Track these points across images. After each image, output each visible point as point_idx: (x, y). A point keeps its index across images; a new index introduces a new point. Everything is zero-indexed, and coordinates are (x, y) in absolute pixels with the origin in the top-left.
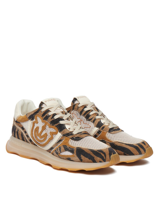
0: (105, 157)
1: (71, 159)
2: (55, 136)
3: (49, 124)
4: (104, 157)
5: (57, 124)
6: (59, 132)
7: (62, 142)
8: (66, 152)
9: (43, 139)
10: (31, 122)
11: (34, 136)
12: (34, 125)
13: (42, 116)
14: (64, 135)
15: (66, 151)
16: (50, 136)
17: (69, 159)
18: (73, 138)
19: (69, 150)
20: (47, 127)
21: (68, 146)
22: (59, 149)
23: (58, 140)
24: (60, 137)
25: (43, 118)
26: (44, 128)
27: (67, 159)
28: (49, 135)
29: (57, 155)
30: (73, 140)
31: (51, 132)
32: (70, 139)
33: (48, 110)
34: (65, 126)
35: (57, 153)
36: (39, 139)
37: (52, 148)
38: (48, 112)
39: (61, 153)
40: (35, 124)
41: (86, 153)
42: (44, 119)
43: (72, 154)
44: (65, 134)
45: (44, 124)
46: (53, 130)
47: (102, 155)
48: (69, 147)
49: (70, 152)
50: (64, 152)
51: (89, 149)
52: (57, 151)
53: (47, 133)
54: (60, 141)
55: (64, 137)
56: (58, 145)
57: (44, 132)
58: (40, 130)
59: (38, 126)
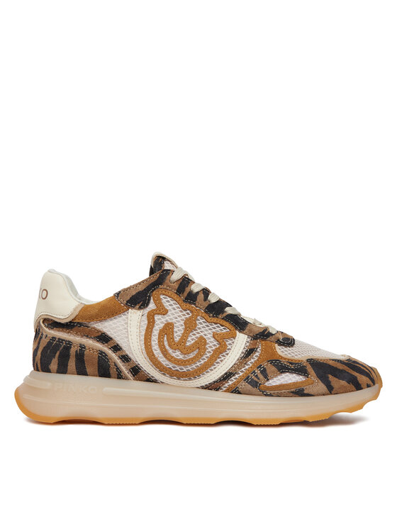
1: (305, 392)
2: (230, 342)
3: (203, 313)
6: (240, 332)
7: (258, 354)
8: (283, 375)
9: (192, 355)
10: (140, 313)
11: (157, 351)
12: (154, 322)
13: (176, 293)
14: (255, 338)
15: (282, 373)
16: (215, 343)
17: (299, 392)
19: (292, 369)
20: (201, 321)
21: (283, 361)
22: (258, 372)
23: (244, 351)
24: (246, 344)
25: (183, 298)
27: (292, 392)
28: (211, 342)
29: (254, 390)
31: (215, 334)
32: (277, 345)
35: (255, 384)
36: (181, 357)
37: (227, 376)
39: (268, 380)
40: (156, 317)
41: (336, 369)
42: (184, 301)
43: (301, 377)
45: (188, 314)
46: (219, 329)
48: (287, 362)
49: (294, 375)
50: (276, 376)
51: (333, 360)
52: (256, 379)
53: (205, 337)
54: (249, 352)
55: (256, 341)
56: (249, 363)
57: (194, 337)
58: (178, 332)
59: (170, 321)
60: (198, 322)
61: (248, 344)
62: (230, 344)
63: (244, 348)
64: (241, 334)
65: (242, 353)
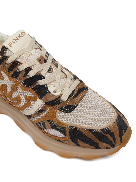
0: (115, 142)
1: (63, 142)
2: (33, 102)
3: (21, 84)
4: (113, 142)
5: (34, 86)
6: (39, 98)
7: (45, 113)
8: (54, 130)
9: (15, 102)
13: (8, 71)
14: (47, 104)
15: (53, 128)
16: (25, 101)
17: (59, 141)
18: (62, 108)
19: (58, 129)
20: (19, 88)
21: (55, 123)
23: (39, 109)
24: (41, 105)
25: (11, 74)
26: (14, 89)
28: (24, 99)
30: (62, 111)
31: (26, 96)
32: (58, 111)
33: (16, 61)
34: (47, 88)
35: (40, 128)
37: (31, 117)
38: (17, 64)
39: (46, 129)
41: (85, 137)
42: (12, 76)
44: (49, 102)
45: (13, 83)
46: (30, 94)
47: (109, 139)
48: (57, 125)
49: (59, 132)
50: (50, 129)
51: (89, 129)
52: (40, 126)
53: (21, 96)
54: (41, 111)
55: (47, 105)
56: (40, 116)
57: (16, 94)
58: (9, 90)
59: (5, 84)
60: (17, 88)
61: (42, 106)
62: (33, 103)
63: (40, 108)
64: (40, 100)
65: (38, 109)
